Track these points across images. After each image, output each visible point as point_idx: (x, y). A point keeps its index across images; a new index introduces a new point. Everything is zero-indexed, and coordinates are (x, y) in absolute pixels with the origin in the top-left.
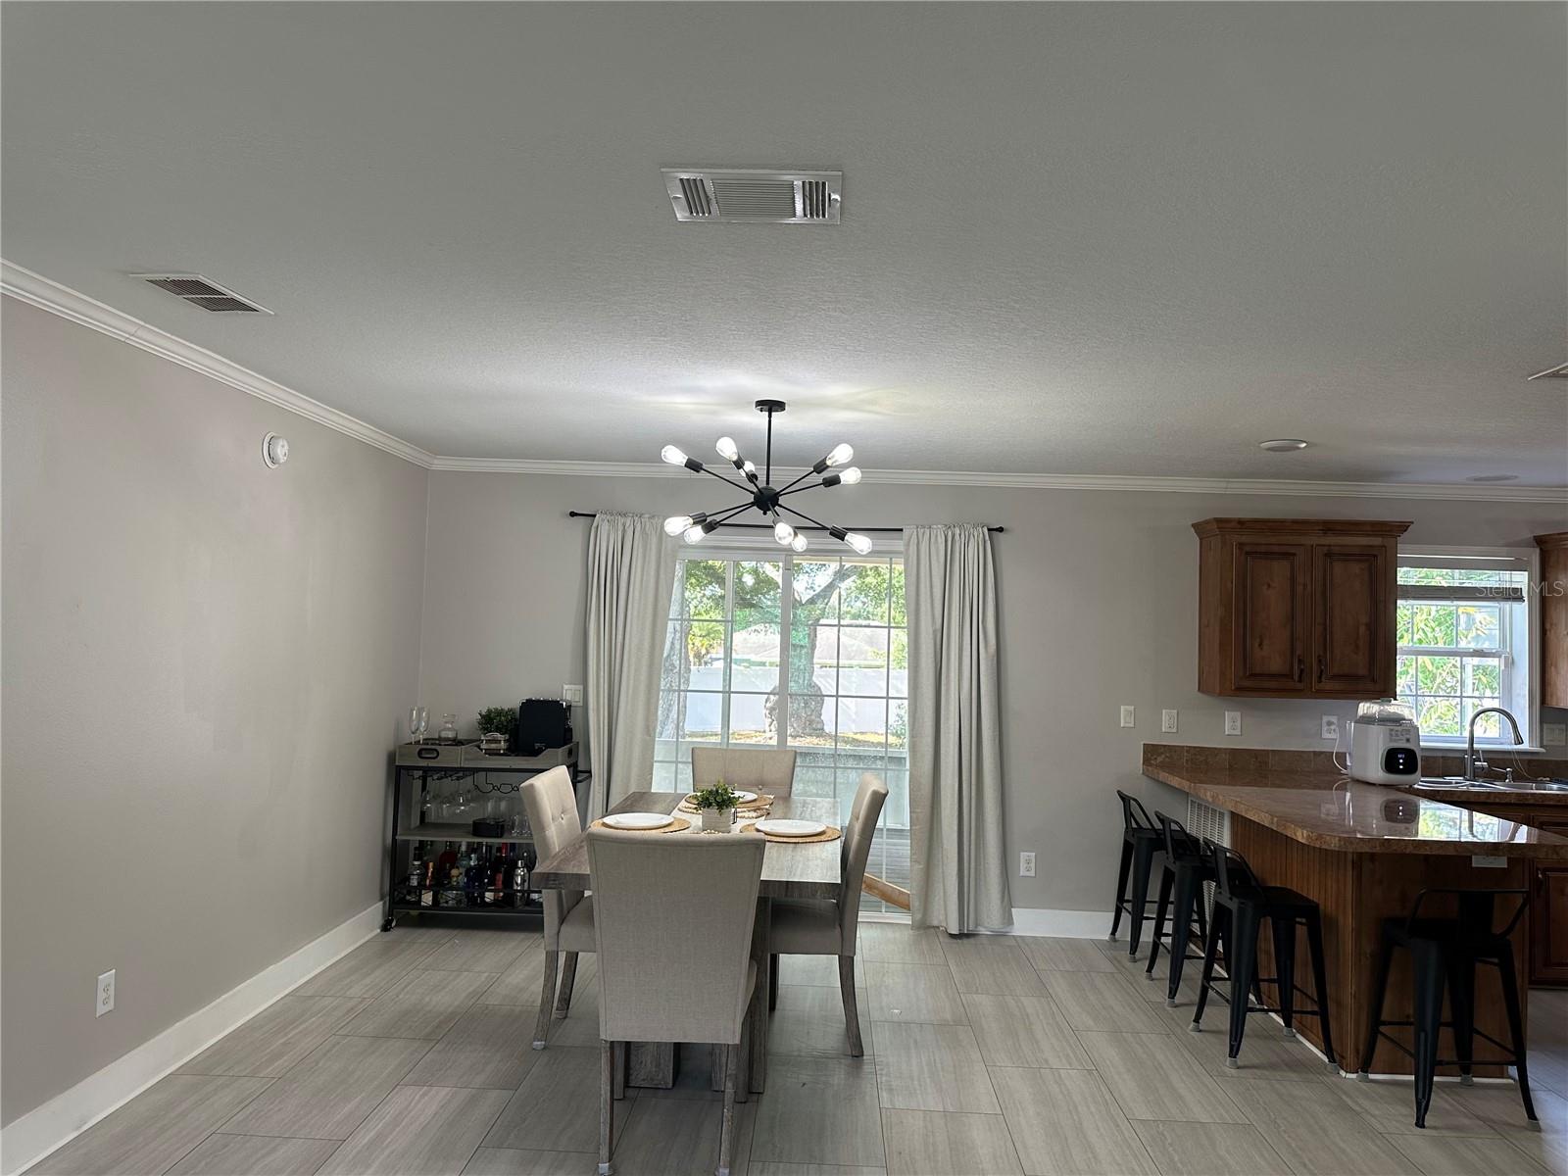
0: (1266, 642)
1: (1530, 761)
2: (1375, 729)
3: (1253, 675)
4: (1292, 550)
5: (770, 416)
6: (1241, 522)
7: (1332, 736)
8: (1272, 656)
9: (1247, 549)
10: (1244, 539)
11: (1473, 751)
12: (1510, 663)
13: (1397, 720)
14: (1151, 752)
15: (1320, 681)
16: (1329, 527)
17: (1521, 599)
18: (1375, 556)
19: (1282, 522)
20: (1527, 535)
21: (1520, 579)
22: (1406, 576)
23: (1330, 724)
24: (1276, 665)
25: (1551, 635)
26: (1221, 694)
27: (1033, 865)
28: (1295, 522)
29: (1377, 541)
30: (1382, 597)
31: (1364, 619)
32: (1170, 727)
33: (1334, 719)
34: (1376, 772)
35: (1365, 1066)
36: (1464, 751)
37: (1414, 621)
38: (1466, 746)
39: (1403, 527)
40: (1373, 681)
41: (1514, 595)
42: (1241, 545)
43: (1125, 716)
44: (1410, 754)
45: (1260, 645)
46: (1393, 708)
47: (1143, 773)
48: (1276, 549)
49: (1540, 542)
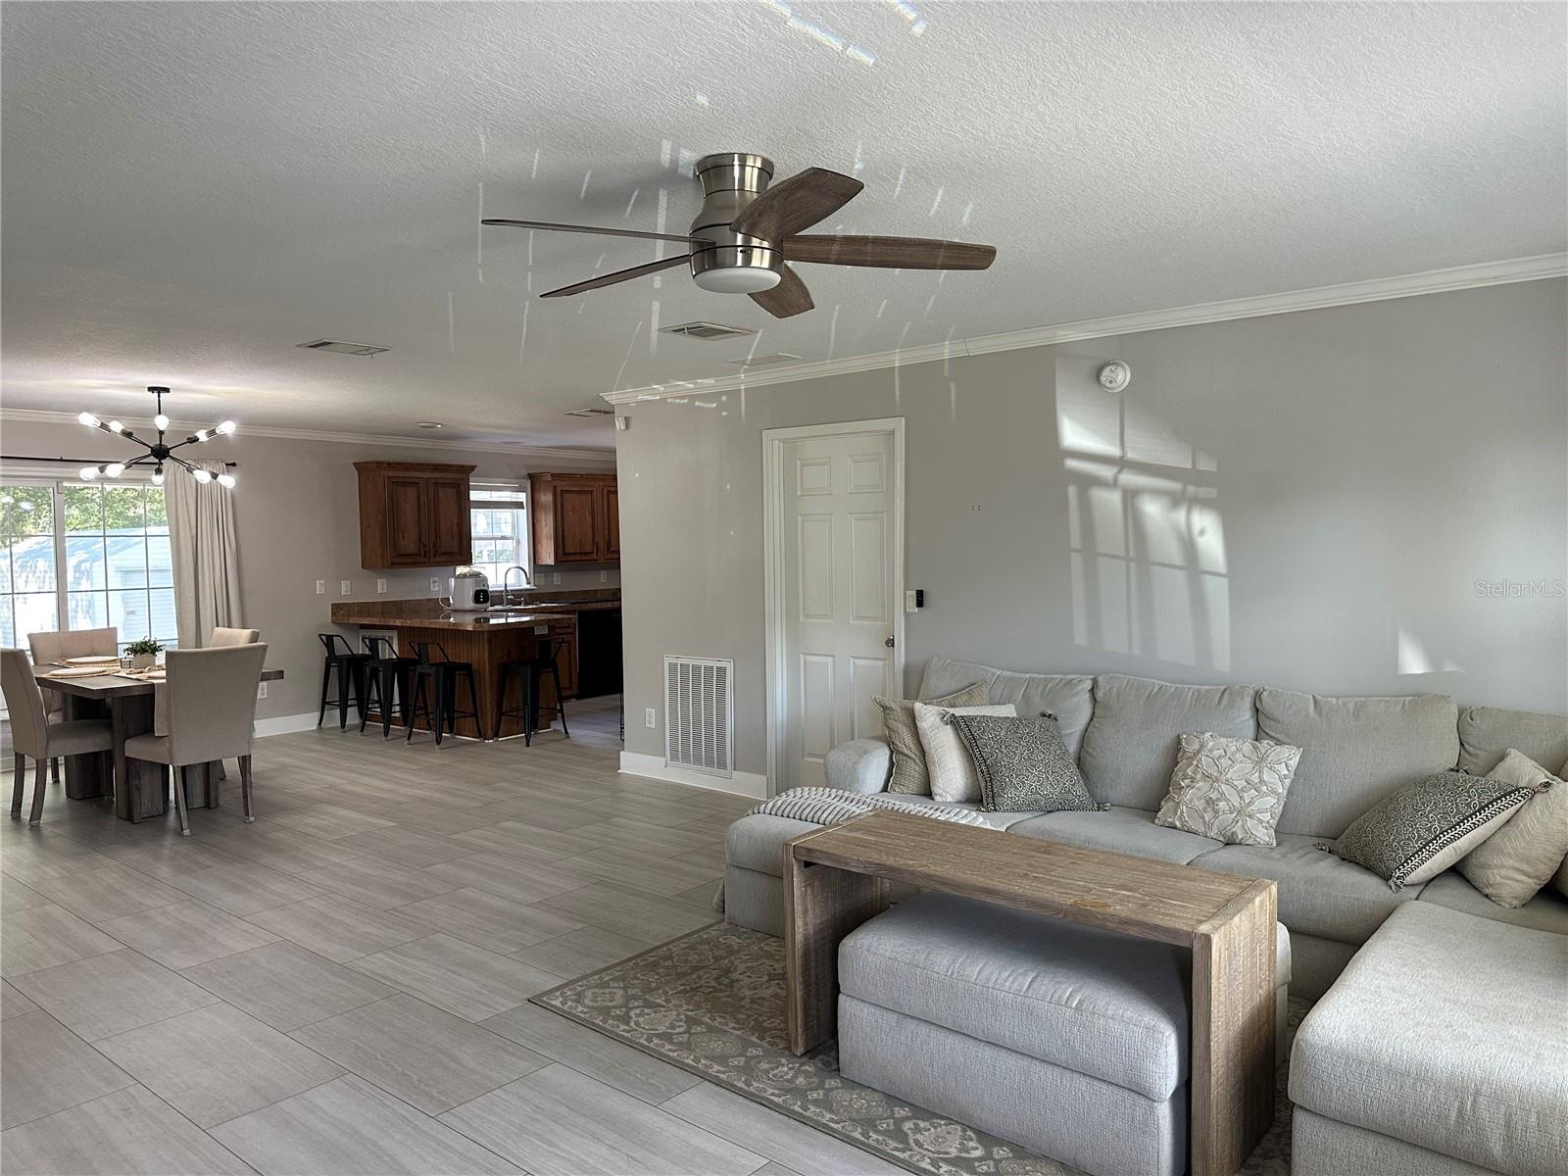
0: (406, 536)
1: (530, 595)
2: (468, 581)
3: (399, 555)
4: (418, 481)
5: (159, 396)
6: (389, 464)
7: (436, 589)
8: (409, 544)
9: (393, 480)
10: (390, 474)
11: (507, 591)
12: (518, 542)
13: (477, 575)
14: (336, 608)
15: (435, 556)
16: (437, 467)
17: (523, 508)
18: (459, 485)
19: (412, 464)
20: (525, 472)
21: (522, 497)
22: (474, 496)
23: (435, 582)
24: (412, 548)
25: (537, 526)
26: (383, 567)
27: (265, 691)
28: (419, 464)
29: (459, 476)
30: (464, 507)
31: (455, 521)
32: (346, 591)
33: (436, 579)
34: (470, 604)
35: (497, 735)
36: (502, 591)
37: (479, 521)
38: (503, 589)
39: (473, 468)
40: (462, 555)
41: (519, 505)
42: (389, 477)
43: (320, 587)
44: (485, 592)
45: (403, 537)
46: (475, 568)
47: (333, 622)
48: (409, 480)
49: (531, 477)
